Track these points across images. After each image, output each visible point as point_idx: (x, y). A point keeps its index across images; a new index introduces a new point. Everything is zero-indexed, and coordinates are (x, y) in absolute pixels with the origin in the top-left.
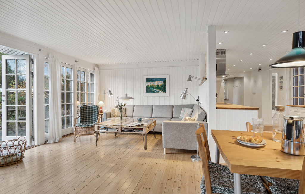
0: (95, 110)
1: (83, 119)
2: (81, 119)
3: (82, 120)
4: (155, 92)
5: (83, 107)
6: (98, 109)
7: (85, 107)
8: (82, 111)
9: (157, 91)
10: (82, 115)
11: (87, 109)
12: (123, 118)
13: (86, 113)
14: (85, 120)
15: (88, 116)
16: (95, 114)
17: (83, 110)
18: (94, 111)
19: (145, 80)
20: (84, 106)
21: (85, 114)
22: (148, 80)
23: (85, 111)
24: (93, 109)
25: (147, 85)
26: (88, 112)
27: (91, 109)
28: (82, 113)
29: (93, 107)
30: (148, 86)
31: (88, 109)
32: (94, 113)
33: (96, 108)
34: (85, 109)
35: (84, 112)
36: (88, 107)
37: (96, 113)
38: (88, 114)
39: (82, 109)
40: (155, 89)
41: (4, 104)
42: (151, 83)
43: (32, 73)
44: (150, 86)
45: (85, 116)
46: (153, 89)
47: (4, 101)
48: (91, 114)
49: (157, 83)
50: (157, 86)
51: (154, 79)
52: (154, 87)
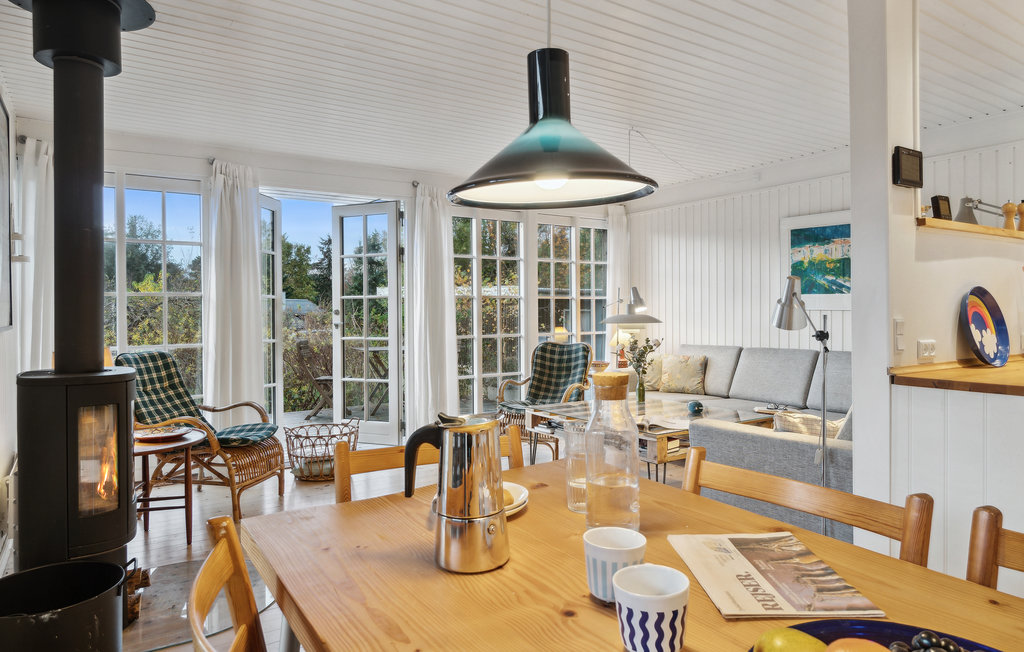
0: (577, 359)
1: (538, 388)
2: (531, 386)
3: (533, 391)
4: (833, 292)
5: (543, 349)
6: (586, 357)
7: (549, 348)
8: (539, 361)
9: (843, 286)
10: (537, 376)
11: (553, 356)
12: (649, 396)
13: (551, 368)
14: (542, 393)
15: (554, 380)
16: (575, 375)
17: (543, 358)
18: (573, 364)
19: (787, 238)
20: (547, 344)
21: (547, 371)
22: (800, 237)
23: (547, 363)
24: (573, 356)
25: (798, 257)
26: (555, 365)
27: (565, 357)
28: (538, 369)
29: (574, 348)
30: (802, 263)
31: (556, 357)
32: (572, 372)
33: (581, 354)
34: (548, 355)
35: (543, 366)
36: (557, 349)
37: (579, 370)
38: (555, 373)
39: (540, 353)
40: (830, 278)
41: (337, 334)
42: (812, 251)
43: (401, 251)
44: (810, 262)
45: (545, 378)
46: (824, 276)
47: (337, 326)
48: (564, 373)
49: (839, 247)
50: (839, 261)
51: (828, 230)
52: (828, 266)
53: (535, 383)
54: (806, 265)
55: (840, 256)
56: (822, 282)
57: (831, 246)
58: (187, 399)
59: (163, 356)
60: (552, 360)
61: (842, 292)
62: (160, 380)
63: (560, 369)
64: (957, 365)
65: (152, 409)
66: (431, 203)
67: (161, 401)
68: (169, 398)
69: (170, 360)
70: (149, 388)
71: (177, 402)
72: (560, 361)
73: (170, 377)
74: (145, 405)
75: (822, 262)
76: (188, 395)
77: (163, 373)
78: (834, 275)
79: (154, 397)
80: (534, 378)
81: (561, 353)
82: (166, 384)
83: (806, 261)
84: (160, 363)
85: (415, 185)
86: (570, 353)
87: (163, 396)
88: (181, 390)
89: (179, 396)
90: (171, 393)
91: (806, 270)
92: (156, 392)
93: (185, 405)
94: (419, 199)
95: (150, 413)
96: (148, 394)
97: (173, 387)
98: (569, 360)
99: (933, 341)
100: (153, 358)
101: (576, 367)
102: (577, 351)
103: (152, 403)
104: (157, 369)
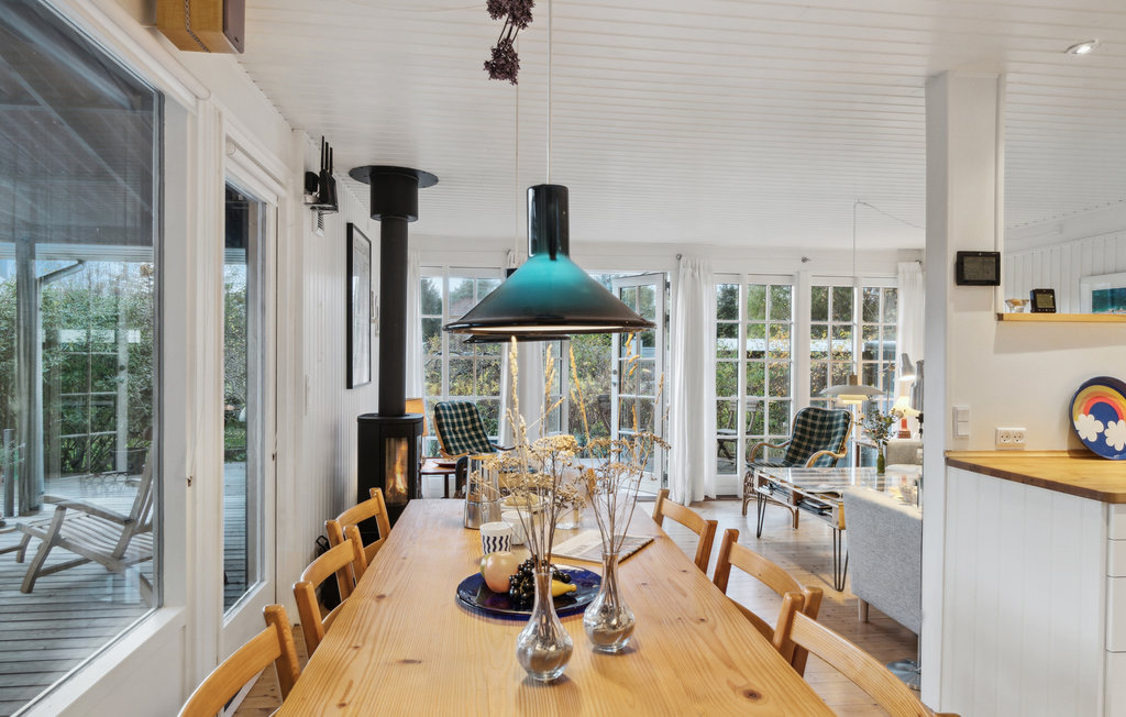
0: (837, 426)
2: (790, 451)
5: (805, 414)
6: (846, 425)
7: (811, 413)
8: (800, 426)
10: (796, 440)
11: (814, 422)
12: (889, 468)
13: (812, 434)
14: (799, 458)
15: (813, 446)
16: (833, 441)
17: (804, 423)
18: (833, 431)
19: (1089, 302)
20: (812, 409)
21: (808, 437)
22: (1101, 301)
23: (809, 429)
24: (835, 423)
26: (816, 431)
27: (827, 423)
28: (799, 433)
29: (836, 415)
31: (817, 423)
32: (832, 438)
33: (841, 421)
34: (810, 421)
35: (803, 431)
36: (820, 415)
37: (838, 437)
38: (815, 439)
39: (801, 418)
41: (614, 391)
43: (667, 319)
45: (805, 444)
47: (615, 384)
48: (824, 439)
53: (793, 447)
58: (484, 439)
59: (469, 405)
60: (813, 426)
62: (466, 423)
63: (820, 435)
64: (1067, 455)
65: (457, 444)
66: (693, 275)
67: (465, 439)
68: (471, 438)
69: (474, 408)
70: (457, 428)
71: (477, 440)
72: (821, 427)
73: (473, 421)
74: (453, 442)
76: (485, 436)
77: (468, 418)
79: (460, 436)
80: (792, 443)
81: (823, 419)
82: (470, 426)
84: (466, 410)
85: (679, 257)
86: (831, 419)
87: (466, 435)
88: (480, 432)
89: (478, 436)
90: (473, 433)
92: (462, 432)
93: (482, 443)
94: (682, 270)
95: (455, 448)
96: (456, 433)
97: (475, 429)
98: (830, 427)
99: (1024, 429)
100: (461, 406)
101: (836, 434)
102: (838, 419)
103: (458, 440)
104: (464, 415)
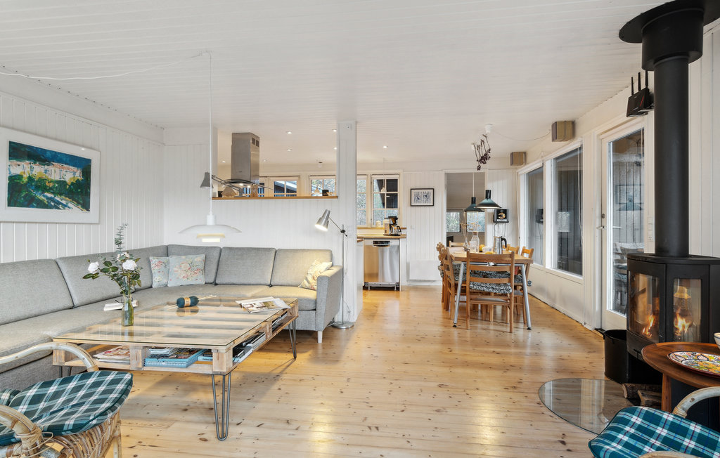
9: (59, 203)
19: (4, 148)
22: (19, 152)
30: (20, 177)
40: (49, 195)
42: (32, 169)
44: (30, 178)
46: (43, 192)
49: (57, 170)
50: (58, 182)
51: (48, 154)
52: (47, 184)
54: (25, 180)
55: (57, 178)
56: (42, 198)
57: (50, 168)
61: (59, 208)
75: (41, 180)
78: (53, 193)
83: (26, 176)
91: (26, 184)
